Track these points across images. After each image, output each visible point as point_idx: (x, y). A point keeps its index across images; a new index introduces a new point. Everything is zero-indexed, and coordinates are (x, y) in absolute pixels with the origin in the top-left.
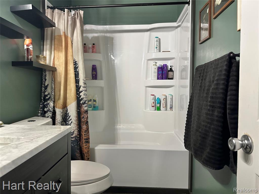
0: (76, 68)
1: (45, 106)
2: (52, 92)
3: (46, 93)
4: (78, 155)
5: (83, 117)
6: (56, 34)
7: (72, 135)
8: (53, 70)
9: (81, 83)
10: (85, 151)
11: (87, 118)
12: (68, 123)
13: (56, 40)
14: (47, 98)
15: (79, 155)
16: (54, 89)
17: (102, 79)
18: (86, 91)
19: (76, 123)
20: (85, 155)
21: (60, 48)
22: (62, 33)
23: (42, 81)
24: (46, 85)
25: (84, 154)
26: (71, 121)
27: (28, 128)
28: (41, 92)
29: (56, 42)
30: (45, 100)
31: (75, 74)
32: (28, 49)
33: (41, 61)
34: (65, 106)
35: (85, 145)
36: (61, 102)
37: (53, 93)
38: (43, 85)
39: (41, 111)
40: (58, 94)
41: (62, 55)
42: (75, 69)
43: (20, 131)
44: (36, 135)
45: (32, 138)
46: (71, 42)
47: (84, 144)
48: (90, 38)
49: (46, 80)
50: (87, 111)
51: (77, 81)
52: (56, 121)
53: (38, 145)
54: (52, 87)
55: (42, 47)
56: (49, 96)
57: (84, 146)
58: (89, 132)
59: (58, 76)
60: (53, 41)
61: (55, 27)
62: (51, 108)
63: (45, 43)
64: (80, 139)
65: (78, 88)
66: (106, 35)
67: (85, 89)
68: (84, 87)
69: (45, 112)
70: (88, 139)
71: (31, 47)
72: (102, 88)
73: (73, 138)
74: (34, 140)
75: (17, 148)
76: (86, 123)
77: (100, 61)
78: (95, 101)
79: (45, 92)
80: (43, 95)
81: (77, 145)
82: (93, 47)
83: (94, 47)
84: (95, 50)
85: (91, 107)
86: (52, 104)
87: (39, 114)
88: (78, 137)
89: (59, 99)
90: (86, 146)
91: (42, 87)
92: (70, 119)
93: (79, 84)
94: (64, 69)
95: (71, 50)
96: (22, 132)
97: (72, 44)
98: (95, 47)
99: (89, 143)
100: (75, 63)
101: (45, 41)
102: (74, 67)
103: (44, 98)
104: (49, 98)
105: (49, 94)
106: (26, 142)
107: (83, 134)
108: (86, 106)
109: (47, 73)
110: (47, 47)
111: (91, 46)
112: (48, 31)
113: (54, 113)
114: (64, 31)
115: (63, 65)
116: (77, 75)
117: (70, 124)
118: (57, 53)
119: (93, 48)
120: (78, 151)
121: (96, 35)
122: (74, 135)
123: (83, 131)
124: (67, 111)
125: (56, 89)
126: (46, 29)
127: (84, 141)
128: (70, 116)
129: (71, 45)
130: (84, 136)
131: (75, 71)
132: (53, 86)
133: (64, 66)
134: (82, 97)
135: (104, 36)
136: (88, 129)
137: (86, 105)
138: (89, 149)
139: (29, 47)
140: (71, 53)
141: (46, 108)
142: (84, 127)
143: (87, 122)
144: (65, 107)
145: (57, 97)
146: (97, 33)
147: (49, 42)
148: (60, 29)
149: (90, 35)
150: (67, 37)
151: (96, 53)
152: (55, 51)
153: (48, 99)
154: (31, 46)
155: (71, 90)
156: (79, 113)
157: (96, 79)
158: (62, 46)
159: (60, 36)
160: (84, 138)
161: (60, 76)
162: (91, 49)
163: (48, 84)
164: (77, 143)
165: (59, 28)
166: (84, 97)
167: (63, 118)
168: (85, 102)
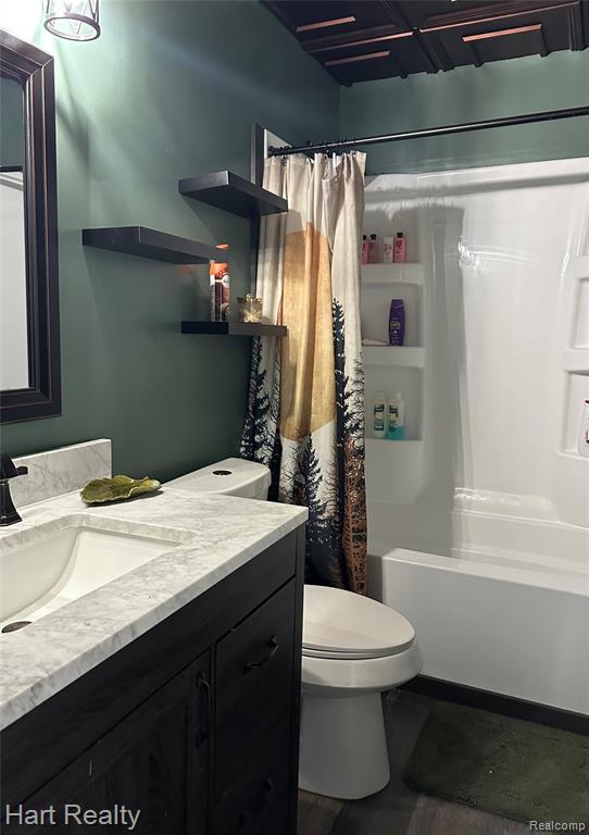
0: (337, 326)
1: (255, 430)
2: (273, 393)
3: (260, 395)
4: (334, 570)
5: (351, 468)
6: (289, 231)
7: (321, 513)
8: (280, 333)
9: (350, 371)
10: (354, 562)
11: (362, 470)
12: (310, 478)
13: (287, 248)
14: (261, 407)
15: (337, 571)
16: (279, 385)
17: (418, 344)
18: (360, 392)
19: (333, 482)
20: (355, 574)
21: (300, 269)
22: (305, 227)
23: (250, 362)
24: (260, 372)
25: (351, 571)
26: (318, 475)
27: (211, 502)
28: (248, 391)
29: (289, 254)
30: (258, 413)
31: (335, 343)
32: (218, 286)
33: (249, 311)
34: (304, 432)
35: (355, 547)
36: (294, 421)
37: (277, 397)
38: (253, 374)
39: (246, 441)
40: (289, 400)
41: (303, 289)
42: (334, 329)
43: (195, 512)
44: (225, 530)
45: (216, 539)
46: (327, 252)
47: (353, 544)
48: (390, 216)
49: (259, 359)
50: (361, 452)
51: (339, 363)
52: (282, 471)
53: (225, 561)
54: (274, 380)
55: (253, 267)
56: (266, 403)
57: (352, 548)
58: (364, 511)
59: (291, 349)
60: (281, 250)
61: (287, 210)
62: (269, 436)
63: (260, 257)
64: (342, 527)
65: (340, 382)
66: (440, 202)
67: (359, 387)
68: (356, 382)
69: (257, 446)
70: (362, 531)
71: (225, 281)
72: (417, 371)
73: (323, 521)
74: (219, 543)
75: (185, 562)
76: (358, 485)
77: (415, 287)
78: (393, 411)
79: (258, 391)
80: (252, 400)
81: (334, 542)
82: (398, 244)
83: (401, 242)
84: (402, 254)
85: (382, 429)
86: (272, 426)
87: (242, 449)
88: (335, 522)
89: (291, 412)
90: (357, 551)
91: (249, 378)
92: (317, 468)
93: (343, 371)
94: (305, 331)
95: (327, 275)
96: (197, 516)
97: (331, 254)
98: (403, 243)
99: (366, 540)
100: (337, 312)
101: (261, 251)
102: (334, 323)
103: (255, 408)
104: (268, 407)
105: (266, 397)
106: (204, 547)
107: (350, 513)
108: (359, 438)
109: (264, 341)
110: (264, 268)
111: (390, 241)
112: (269, 223)
113: (278, 449)
114: (309, 221)
115: (303, 318)
116: (338, 346)
117: (317, 482)
118: (290, 284)
119: (396, 248)
120: (336, 560)
121: (408, 204)
122: (326, 515)
123: (350, 505)
124: (310, 445)
125: (285, 386)
126: (263, 218)
127: (352, 534)
128: (317, 462)
129: (327, 259)
130: (351, 519)
131: (334, 335)
132: (278, 377)
133: (305, 321)
134: (349, 410)
135: (434, 205)
136: (363, 502)
137: (359, 433)
138: (365, 560)
139: (222, 281)
140: (328, 282)
141: (259, 433)
142: (353, 495)
143: (361, 483)
144: (305, 435)
145: (285, 408)
146: (412, 198)
147: (269, 254)
148: (299, 214)
149: (391, 208)
150: (319, 234)
151: (406, 261)
152: (286, 280)
153: (265, 411)
154: (226, 278)
155: (322, 388)
156: (341, 455)
157: (401, 344)
158: (303, 263)
159: (300, 235)
160: (352, 526)
161: (296, 348)
162: (392, 252)
163: (265, 371)
164: (334, 537)
165: (298, 211)
166: (355, 411)
167: (299, 465)
168: (357, 425)
